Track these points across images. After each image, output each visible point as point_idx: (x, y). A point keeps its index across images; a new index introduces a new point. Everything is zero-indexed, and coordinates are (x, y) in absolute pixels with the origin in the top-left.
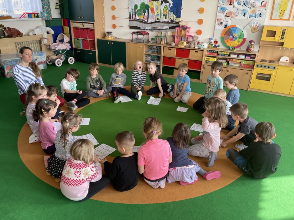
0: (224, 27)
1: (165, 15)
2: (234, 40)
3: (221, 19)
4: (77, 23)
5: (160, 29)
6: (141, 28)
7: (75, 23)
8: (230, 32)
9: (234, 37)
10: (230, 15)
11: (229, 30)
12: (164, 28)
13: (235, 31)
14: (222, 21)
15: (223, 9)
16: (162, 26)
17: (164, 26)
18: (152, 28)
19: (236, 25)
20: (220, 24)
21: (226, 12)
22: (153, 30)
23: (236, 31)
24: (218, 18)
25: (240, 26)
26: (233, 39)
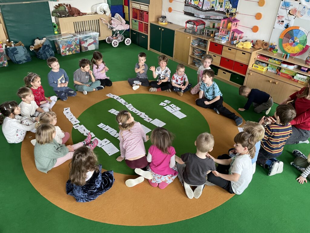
0: (285, 27)
1: (221, 3)
2: (294, 46)
3: (282, 17)
4: (135, 4)
5: (214, 19)
6: (195, 15)
7: (133, 3)
8: (291, 34)
9: (294, 42)
10: (294, 13)
11: (291, 31)
12: (218, 18)
13: (297, 34)
14: (283, 19)
15: (287, 5)
16: (216, 16)
17: (218, 16)
18: (205, 16)
19: (299, 27)
20: (280, 22)
21: (290, 8)
22: (206, 19)
23: (299, 35)
24: (280, 15)
25: (304, 29)
26: (294, 43)
